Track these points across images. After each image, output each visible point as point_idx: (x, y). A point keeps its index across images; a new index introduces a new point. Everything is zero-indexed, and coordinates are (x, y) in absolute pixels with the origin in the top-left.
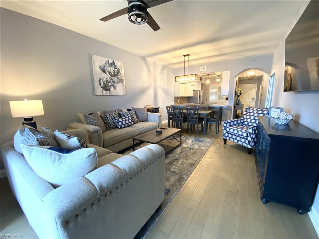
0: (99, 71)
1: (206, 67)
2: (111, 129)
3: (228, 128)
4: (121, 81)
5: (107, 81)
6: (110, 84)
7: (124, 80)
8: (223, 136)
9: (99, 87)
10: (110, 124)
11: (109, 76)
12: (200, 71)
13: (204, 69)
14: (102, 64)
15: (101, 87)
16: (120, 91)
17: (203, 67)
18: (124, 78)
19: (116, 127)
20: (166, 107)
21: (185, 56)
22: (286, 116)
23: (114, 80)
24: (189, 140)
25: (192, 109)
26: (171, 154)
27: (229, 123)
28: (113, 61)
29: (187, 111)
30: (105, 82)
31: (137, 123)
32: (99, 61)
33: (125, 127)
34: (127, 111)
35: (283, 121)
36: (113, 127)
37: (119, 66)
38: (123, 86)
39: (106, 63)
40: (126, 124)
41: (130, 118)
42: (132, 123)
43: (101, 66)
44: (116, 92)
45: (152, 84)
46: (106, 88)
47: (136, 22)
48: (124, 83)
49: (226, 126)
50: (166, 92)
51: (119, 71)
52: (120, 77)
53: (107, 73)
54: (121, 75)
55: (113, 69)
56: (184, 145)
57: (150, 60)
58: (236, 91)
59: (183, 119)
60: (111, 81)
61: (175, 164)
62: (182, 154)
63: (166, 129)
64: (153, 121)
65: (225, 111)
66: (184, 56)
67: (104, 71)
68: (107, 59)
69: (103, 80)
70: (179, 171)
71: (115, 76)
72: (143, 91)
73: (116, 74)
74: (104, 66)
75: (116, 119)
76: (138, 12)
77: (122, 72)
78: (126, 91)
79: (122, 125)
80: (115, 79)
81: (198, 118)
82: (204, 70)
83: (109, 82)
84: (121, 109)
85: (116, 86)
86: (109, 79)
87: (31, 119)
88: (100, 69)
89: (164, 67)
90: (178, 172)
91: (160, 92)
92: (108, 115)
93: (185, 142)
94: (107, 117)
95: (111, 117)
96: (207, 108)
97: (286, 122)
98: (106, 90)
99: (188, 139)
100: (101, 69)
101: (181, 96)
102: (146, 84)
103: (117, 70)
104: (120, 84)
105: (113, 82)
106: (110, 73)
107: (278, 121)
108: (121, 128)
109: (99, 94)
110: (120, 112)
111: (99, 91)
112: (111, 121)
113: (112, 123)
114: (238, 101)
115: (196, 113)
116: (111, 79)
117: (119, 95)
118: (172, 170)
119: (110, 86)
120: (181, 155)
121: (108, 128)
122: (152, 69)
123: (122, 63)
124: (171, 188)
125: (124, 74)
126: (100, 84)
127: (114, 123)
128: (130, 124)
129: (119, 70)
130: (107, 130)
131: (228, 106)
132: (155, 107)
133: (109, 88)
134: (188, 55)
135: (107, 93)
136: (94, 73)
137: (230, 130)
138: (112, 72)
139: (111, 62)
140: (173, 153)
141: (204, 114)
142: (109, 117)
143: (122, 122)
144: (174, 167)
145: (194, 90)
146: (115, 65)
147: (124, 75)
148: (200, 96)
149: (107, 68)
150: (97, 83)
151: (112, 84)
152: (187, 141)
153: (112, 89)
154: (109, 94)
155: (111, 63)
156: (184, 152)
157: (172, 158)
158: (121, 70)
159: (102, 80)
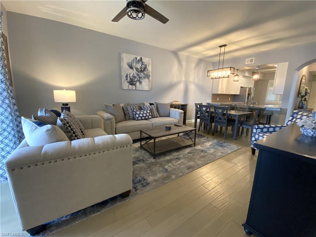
0: (127, 67)
1: (254, 58)
2: (130, 120)
3: (257, 134)
4: (148, 76)
5: (134, 77)
6: (136, 80)
7: (151, 75)
8: (251, 144)
9: (126, 81)
10: (129, 115)
11: (135, 72)
12: (246, 63)
13: (252, 61)
14: (130, 61)
15: (128, 82)
16: (146, 86)
17: (250, 59)
18: (151, 74)
19: (134, 119)
20: (195, 104)
21: (221, 47)
22: (314, 124)
23: (140, 76)
24: (209, 143)
25: (220, 108)
26: (177, 152)
27: (261, 128)
28: (141, 58)
29: (215, 110)
30: (132, 78)
31: (157, 117)
32: (127, 58)
33: (142, 119)
34: (149, 105)
35: (309, 131)
36: (131, 118)
37: (147, 63)
38: (149, 81)
39: (133, 60)
40: (142, 117)
41: (149, 111)
42: (150, 117)
43: (128, 63)
44: (142, 87)
45: (183, 79)
46: (132, 83)
47: (137, 18)
48: (151, 78)
49: (255, 132)
50: (201, 89)
51: (146, 67)
52: (147, 73)
53: (134, 69)
54: (148, 70)
55: (140, 65)
56: (199, 147)
57: (183, 54)
58: (301, 89)
59: (209, 118)
60: (138, 77)
61: (172, 163)
62: (189, 155)
63: (180, 126)
64: (174, 117)
65: (276, 115)
66: (219, 46)
67: (131, 67)
68: (135, 56)
69: (130, 75)
70: (172, 170)
71: (141, 71)
72: (171, 87)
73: (142, 70)
74: (132, 63)
75: (134, 112)
76: (134, 8)
77: (150, 68)
78: (152, 86)
79: (139, 117)
80: (142, 75)
81: (226, 119)
82: (252, 63)
83: (135, 77)
84: (144, 102)
85: (142, 81)
86: (135, 75)
87: (67, 104)
88: (127, 66)
89: (200, 61)
90: (170, 170)
91: (192, 87)
92: (128, 107)
93: (202, 144)
94: (128, 109)
95: (131, 109)
96: (246, 109)
97: (314, 133)
98: (132, 84)
99: (209, 141)
100: (129, 65)
101: (219, 93)
102: (175, 80)
103: (144, 66)
104: (146, 80)
105: (140, 77)
106: (137, 69)
107: (303, 131)
108: (138, 120)
109: (125, 88)
110: (141, 106)
111: (126, 85)
112: (130, 113)
113: (131, 114)
114: (302, 104)
115: (224, 112)
116: (138, 75)
117: (144, 90)
118: (166, 167)
119: (136, 81)
120: (186, 156)
121: (127, 119)
122: (184, 63)
123: (150, 59)
124: (151, 183)
125: (151, 69)
126: (127, 79)
127: (133, 114)
128: (147, 117)
129: (146, 65)
130: (126, 120)
131: (281, 109)
132: (183, 103)
133: (134, 83)
134: (225, 45)
135: (133, 88)
136: (122, 70)
137: (258, 137)
138: (139, 68)
139: (138, 58)
140: (180, 152)
141: (236, 115)
142: (129, 109)
143: (139, 114)
144: (170, 165)
145: (241, 87)
146: (143, 61)
147: (151, 71)
148: (249, 94)
149: (134, 65)
150: (124, 78)
151: (138, 79)
152: (205, 144)
153: (138, 84)
154: (134, 89)
155: (139, 60)
156: (192, 153)
157: (175, 156)
158: (149, 65)
159: (128, 76)
